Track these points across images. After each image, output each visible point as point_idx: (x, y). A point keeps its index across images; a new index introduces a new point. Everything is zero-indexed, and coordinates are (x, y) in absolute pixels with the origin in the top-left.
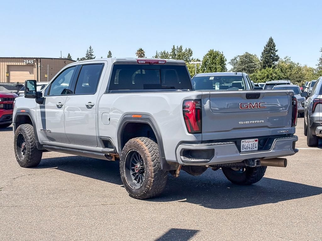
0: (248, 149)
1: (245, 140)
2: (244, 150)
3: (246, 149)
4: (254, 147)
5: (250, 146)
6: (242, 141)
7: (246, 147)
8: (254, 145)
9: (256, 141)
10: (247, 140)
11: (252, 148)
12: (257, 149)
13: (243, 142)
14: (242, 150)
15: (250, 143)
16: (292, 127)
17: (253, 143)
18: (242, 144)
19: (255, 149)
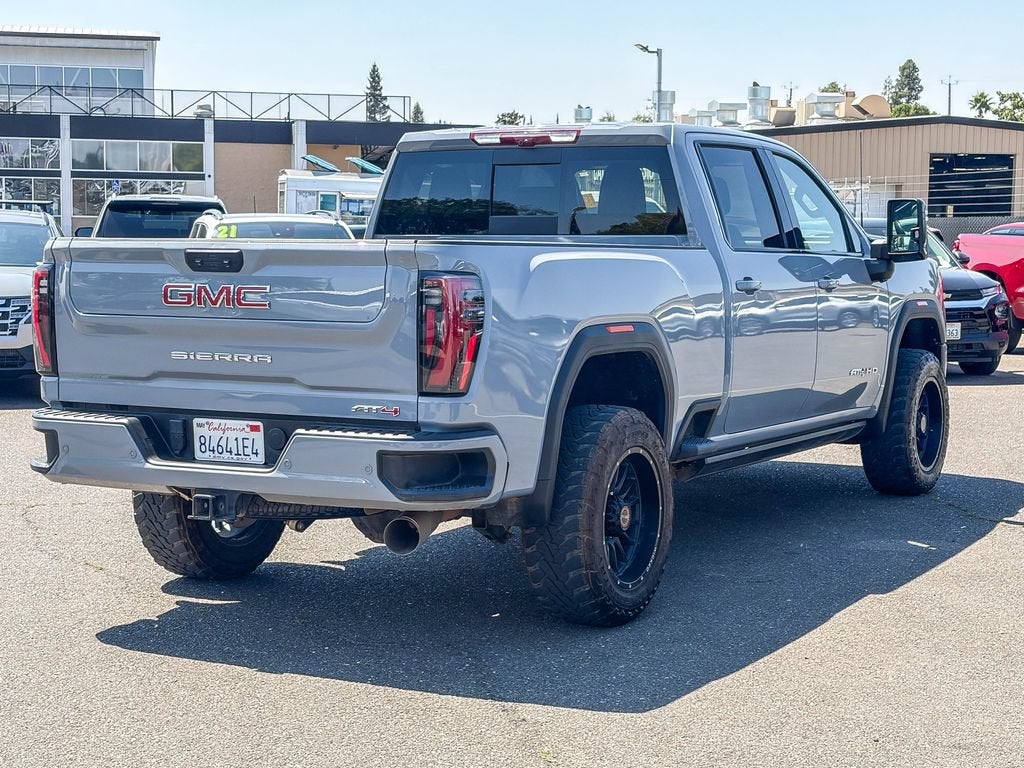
0: (226, 455)
1: (210, 421)
2: (208, 455)
3: (216, 454)
4: (248, 451)
5: (232, 445)
6: (196, 421)
7: (214, 444)
8: (248, 443)
9: (255, 429)
10: (216, 422)
11: (238, 454)
12: (261, 459)
13: (200, 425)
14: (198, 455)
15: (232, 435)
16: (422, 394)
17: (241, 435)
18: (197, 432)
19: (254, 459)
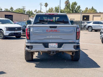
3: (51, 47)
5: (54, 46)
6: (49, 44)
9: (57, 44)
10: (52, 44)
12: (57, 47)
14: (49, 47)
15: (53, 45)
16: (76, 40)
17: (55, 45)
18: (49, 45)
19: (56, 47)
